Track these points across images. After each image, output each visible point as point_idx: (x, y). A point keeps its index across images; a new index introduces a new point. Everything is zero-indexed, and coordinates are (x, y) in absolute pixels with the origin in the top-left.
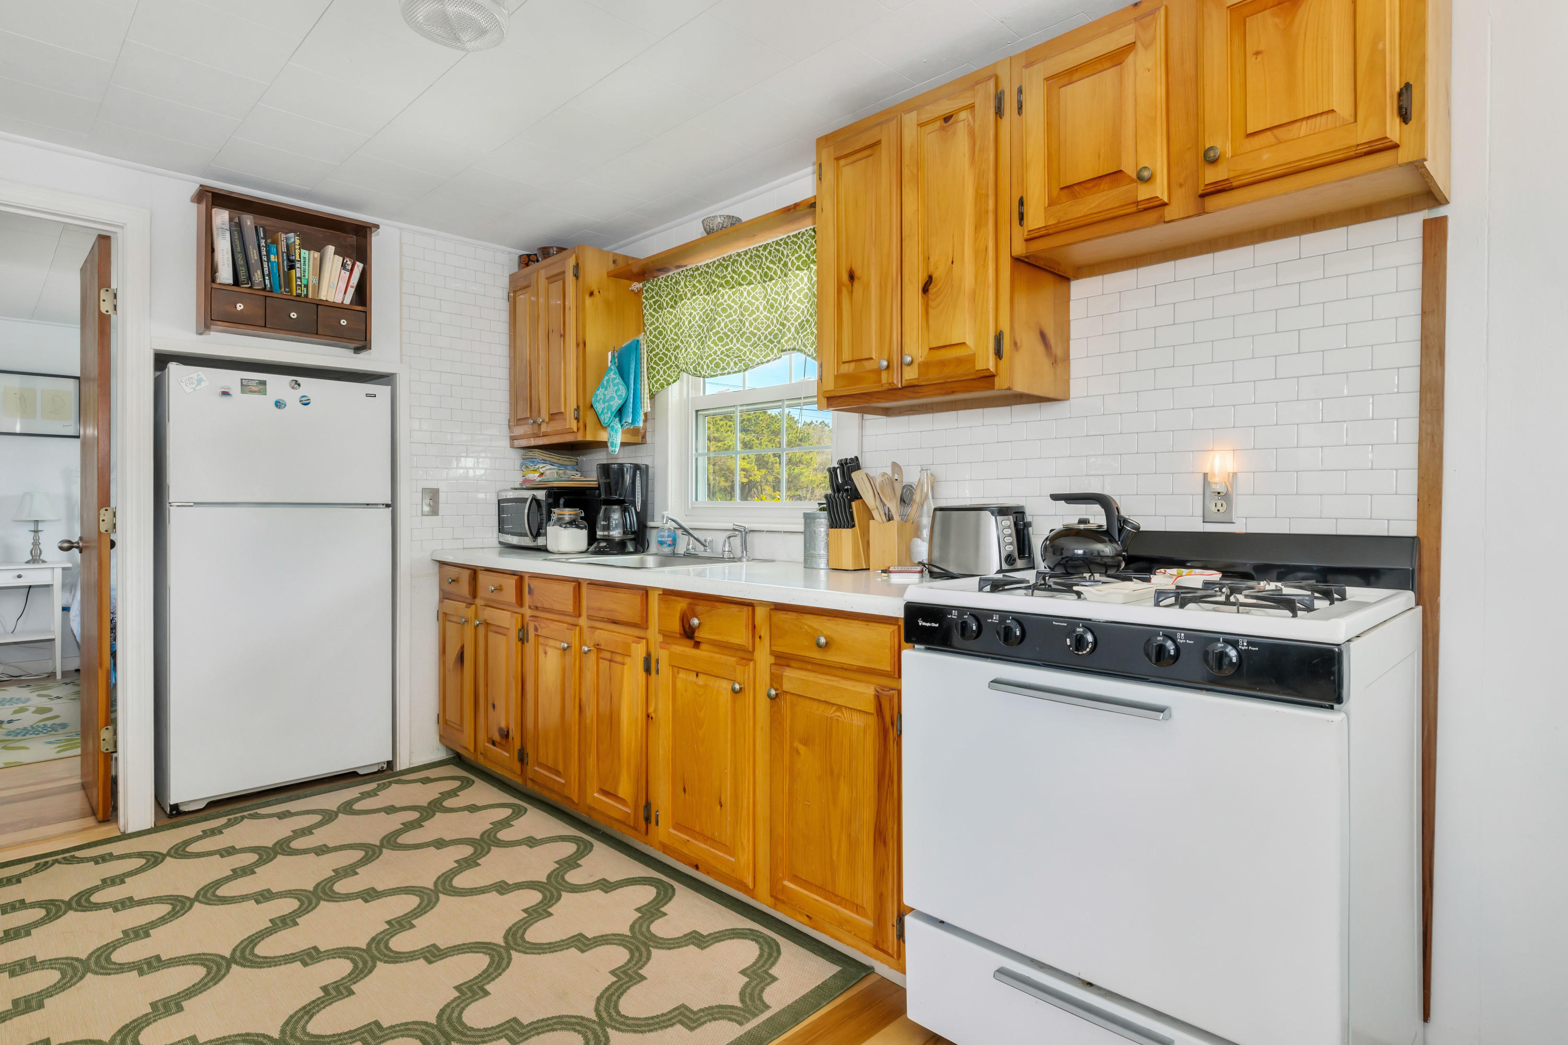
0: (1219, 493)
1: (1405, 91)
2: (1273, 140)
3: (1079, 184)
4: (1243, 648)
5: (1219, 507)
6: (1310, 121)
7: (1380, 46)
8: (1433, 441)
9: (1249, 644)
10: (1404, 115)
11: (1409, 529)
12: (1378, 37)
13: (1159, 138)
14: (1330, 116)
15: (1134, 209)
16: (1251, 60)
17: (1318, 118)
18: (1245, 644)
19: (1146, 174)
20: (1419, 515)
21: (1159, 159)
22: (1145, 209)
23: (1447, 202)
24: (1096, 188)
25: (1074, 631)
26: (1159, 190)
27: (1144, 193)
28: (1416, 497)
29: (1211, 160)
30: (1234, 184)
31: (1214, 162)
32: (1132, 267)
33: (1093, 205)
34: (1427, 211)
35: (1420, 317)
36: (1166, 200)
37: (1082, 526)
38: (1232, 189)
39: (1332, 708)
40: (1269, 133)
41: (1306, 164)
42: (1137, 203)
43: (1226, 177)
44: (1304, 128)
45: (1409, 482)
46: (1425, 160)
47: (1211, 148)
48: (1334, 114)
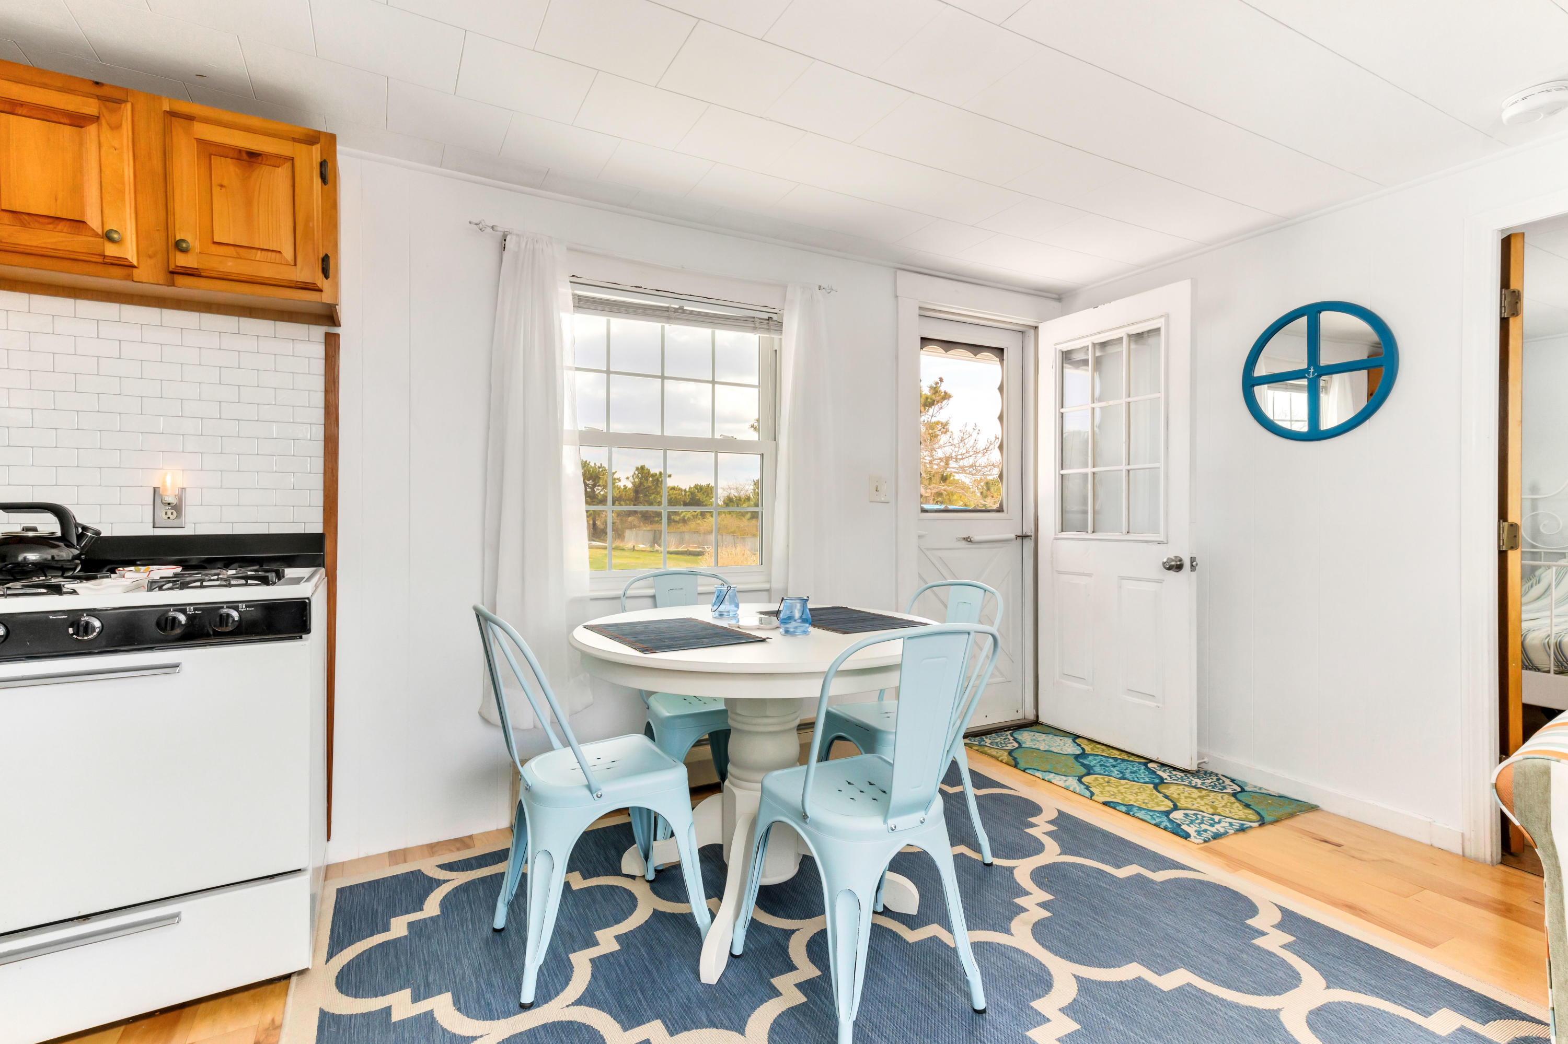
0: (169, 504)
1: (325, 260)
2: (235, 254)
3: (29, 214)
4: (242, 610)
5: (169, 514)
6: (263, 252)
7: (311, 225)
8: (332, 472)
9: (247, 607)
10: (326, 272)
11: (318, 529)
12: (309, 218)
13: (128, 210)
14: (278, 255)
15: (100, 260)
16: (216, 190)
17: (270, 253)
18: (244, 607)
19: (116, 236)
20: (324, 519)
21: (129, 227)
22: (112, 264)
23: (340, 326)
24: (51, 226)
25: (79, 621)
26: (129, 252)
27: (111, 250)
28: (322, 508)
29: (180, 246)
30: (202, 274)
31: (185, 251)
32: (69, 296)
33: (49, 241)
34: (327, 327)
35: (324, 393)
36: (135, 263)
37: (31, 534)
38: (199, 276)
39: (301, 638)
40: (232, 248)
41: (260, 280)
42: (105, 256)
43: (196, 267)
44: (259, 255)
45: (318, 499)
46: (337, 305)
47: (184, 241)
48: (281, 255)
